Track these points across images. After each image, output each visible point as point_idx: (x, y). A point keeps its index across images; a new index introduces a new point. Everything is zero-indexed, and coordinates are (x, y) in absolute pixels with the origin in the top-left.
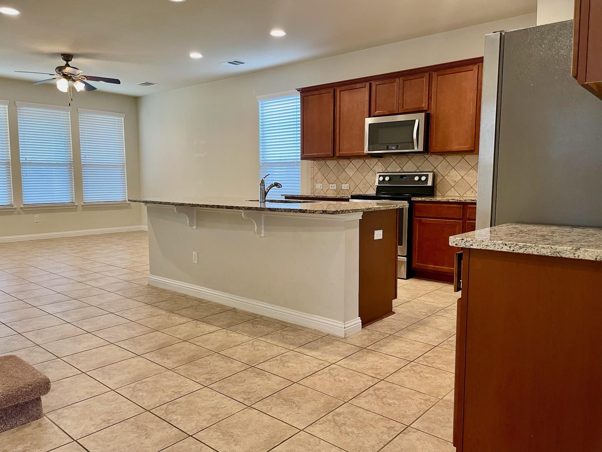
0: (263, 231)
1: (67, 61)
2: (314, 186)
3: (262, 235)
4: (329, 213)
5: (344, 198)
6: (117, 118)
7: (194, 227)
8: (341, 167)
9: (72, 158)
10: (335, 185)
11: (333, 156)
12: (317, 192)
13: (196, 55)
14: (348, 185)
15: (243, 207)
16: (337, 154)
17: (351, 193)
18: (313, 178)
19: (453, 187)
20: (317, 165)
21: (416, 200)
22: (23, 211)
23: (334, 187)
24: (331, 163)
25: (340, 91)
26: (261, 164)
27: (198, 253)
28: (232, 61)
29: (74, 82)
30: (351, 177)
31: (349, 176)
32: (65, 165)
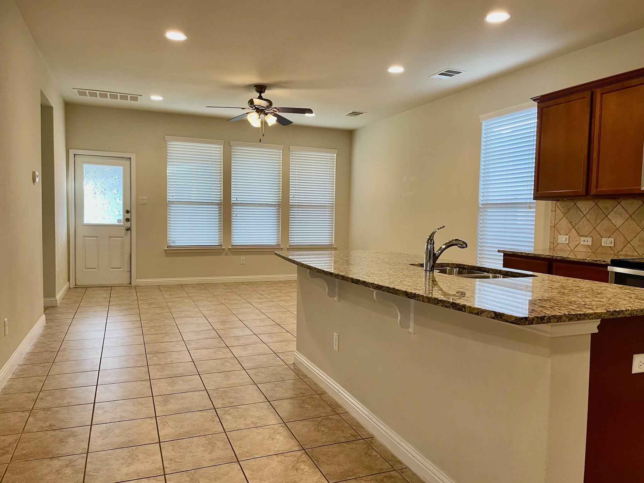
0: (412, 324)
2: (554, 238)
3: (411, 330)
5: (598, 262)
6: (329, 154)
7: (336, 298)
8: (601, 211)
9: (281, 198)
10: (590, 239)
11: (584, 194)
12: (559, 249)
13: (396, 69)
14: (613, 240)
16: (593, 191)
17: (618, 252)
18: (554, 227)
20: (562, 208)
23: (589, 241)
24: (584, 206)
25: (602, 94)
26: (480, 205)
27: (338, 335)
28: (443, 72)
29: (265, 116)
30: (618, 228)
31: (615, 226)
32: (274, 205)
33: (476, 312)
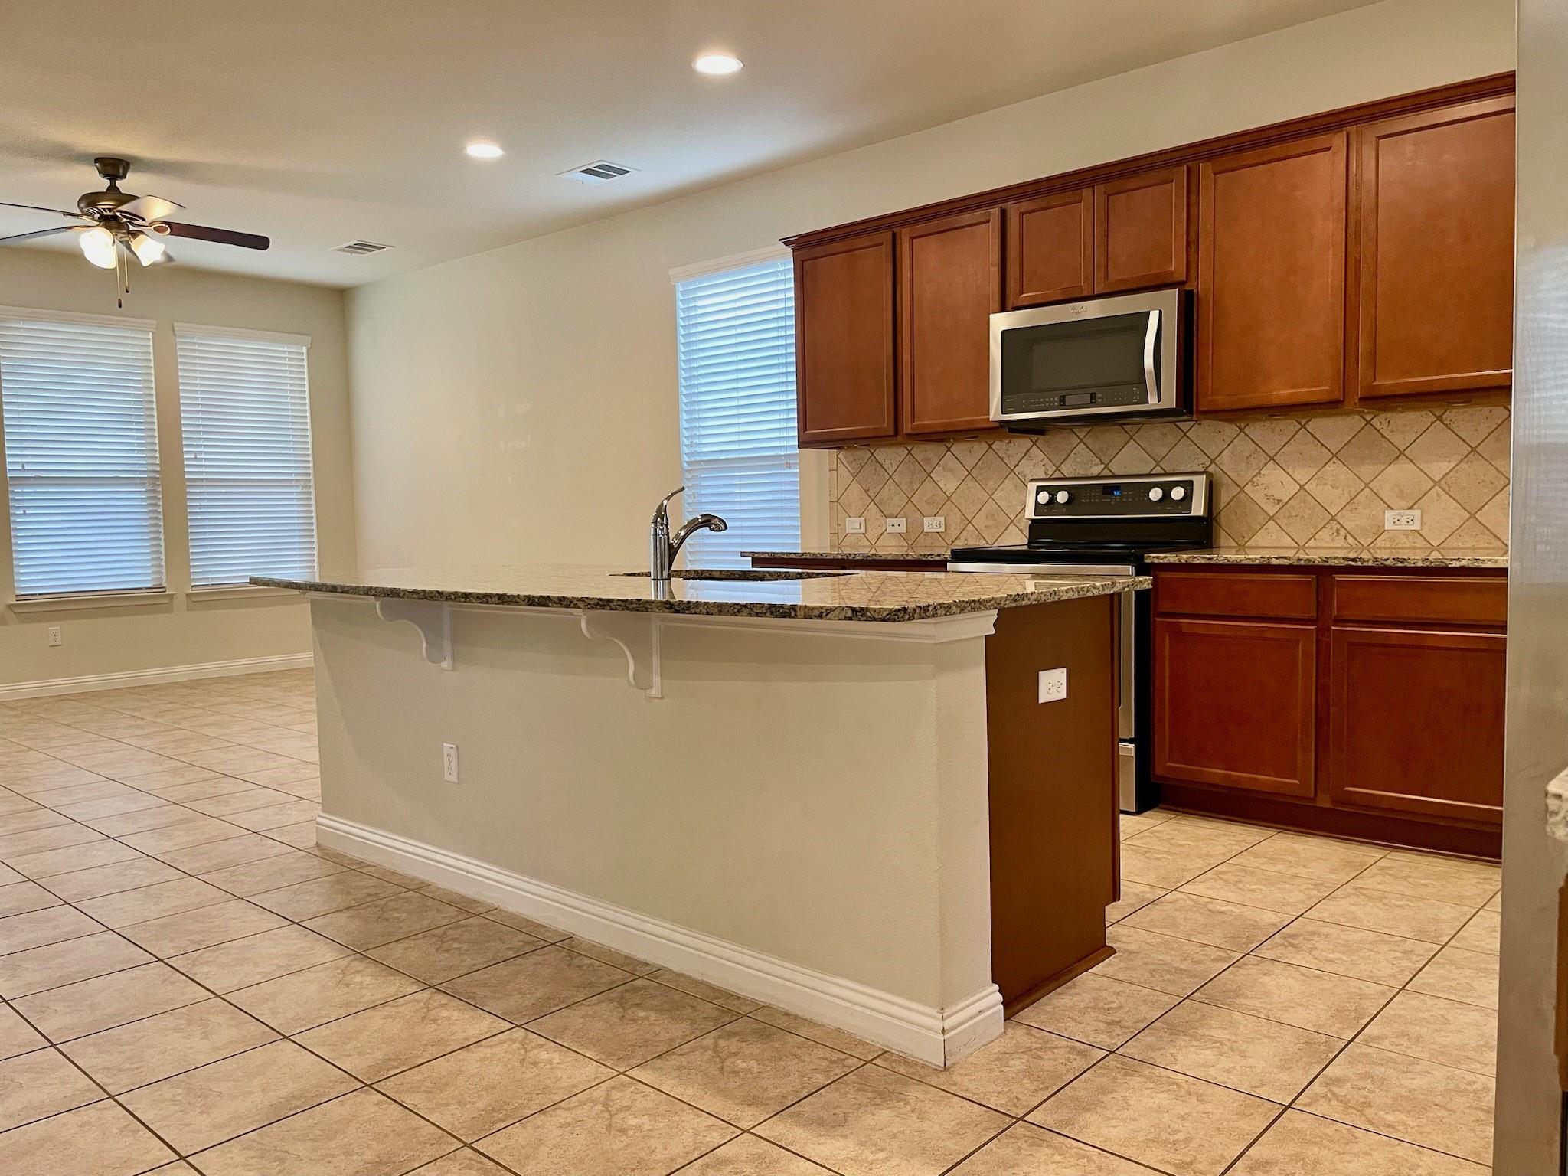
0: (656, 679)
1: (113, 177)
2: (839, 525)
3: (654, 692)
4: (874, 619)
5: (929, 558)
6: (287, 347)
7: (445, 665)
8: (917, 466)
9: (158, 462)
10: (903, 521)
11: (892, 433)
12: (848, 544)
13: (483, 150)
14: (942, 519)
15: (582, 600)
16: (908, 427)
17: (953, 542)
18: (837, 501)
19: (1271, 518)
20: (848, 462)
21: (1161, 561)
22: (14, 616)
23: (899, 525)
24: (890, 457)
25: (912, 238)
26: (685, 464)
27: (457, 747)
28: (591, 167)
29: (132, 239)
30: (949, 496)
31: (945, 493)
32: (138, 481)
33: (817, 613)
